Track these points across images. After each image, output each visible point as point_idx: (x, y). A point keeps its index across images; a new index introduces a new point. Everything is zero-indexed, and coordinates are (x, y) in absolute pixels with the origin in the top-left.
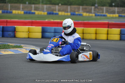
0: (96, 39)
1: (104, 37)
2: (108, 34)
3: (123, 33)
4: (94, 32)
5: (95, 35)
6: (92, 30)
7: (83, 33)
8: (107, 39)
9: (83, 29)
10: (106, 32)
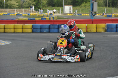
0: (14, 32)
1: (20, 30)
2: (23, 28)
3: (34, 27)
4: (13, 27)
5: (13, 29)
6: (12, 26)
7: (5, 28)
8: (23, 32)
9: (4, 25)
10: (22, 27)
